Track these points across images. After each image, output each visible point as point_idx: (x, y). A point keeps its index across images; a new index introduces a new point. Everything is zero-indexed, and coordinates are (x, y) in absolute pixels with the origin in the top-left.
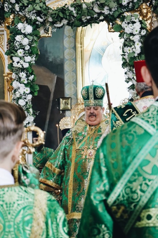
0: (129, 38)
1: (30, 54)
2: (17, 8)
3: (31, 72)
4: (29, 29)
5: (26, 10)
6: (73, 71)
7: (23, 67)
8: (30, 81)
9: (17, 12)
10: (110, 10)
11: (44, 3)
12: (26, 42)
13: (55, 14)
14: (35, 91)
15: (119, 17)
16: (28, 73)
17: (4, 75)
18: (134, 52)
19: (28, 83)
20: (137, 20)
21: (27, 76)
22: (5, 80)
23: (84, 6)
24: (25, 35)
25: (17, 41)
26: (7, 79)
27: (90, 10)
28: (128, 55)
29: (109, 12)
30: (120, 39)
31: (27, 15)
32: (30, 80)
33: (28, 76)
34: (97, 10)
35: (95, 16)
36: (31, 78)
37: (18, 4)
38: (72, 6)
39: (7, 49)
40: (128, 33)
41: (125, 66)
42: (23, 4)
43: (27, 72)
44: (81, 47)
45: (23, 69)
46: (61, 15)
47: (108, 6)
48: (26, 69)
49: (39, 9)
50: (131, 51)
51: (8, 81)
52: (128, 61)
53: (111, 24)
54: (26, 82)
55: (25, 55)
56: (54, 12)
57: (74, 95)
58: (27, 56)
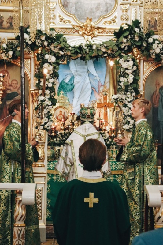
0: (125, 72)
1: (54, 77)
2: (46, 43)
3: (53, 90)
4: (53, 59)
5: (53, 45)
7: (47, 86)
10: (113, 51)
11: (66, 42)
12: (51, 68)
17: (30, 89)
18: (128, 82)
19: (50, 98)
20: (130, 59)
21: (50, 93)
23: (94, 47)
24: (51, 64)
27: (98, 50)
28: (124, 84)
29: (111, 52)
31: (52, 49)
34: (103, 50)
35: (101, 54)
36: (53, 94)
37: (47, 41)
38: (86, 46)
40: (124, 67)
42: (52, 41)
43: (51, 90)
45: (47, 88)
48: (50, 88)
50: (126, 81)
58: (51, 79)
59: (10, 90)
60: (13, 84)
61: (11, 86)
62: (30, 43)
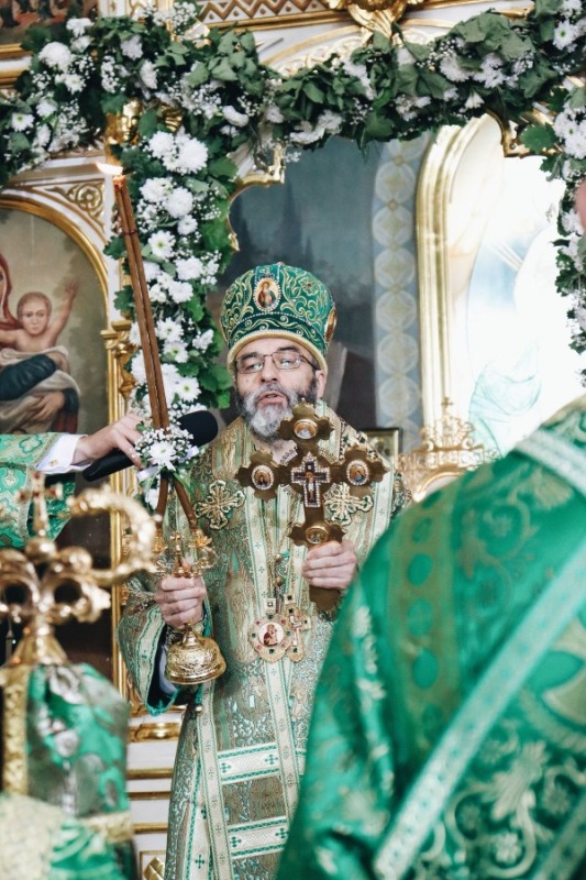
1: (200, 248)
2: (149, 75)
3: (200, 318)
4: (194, 154)
5: (184, 82)
6: (407, 331)
7: (170, 298)
8: (196, 354)
9: (152, 91)
10: (507, 68)
11: (252, 54)
12: (180, 202)
13: (292, 92)
14: (219, 392)
15: (541, 95)
16: (191, 322)
17: (103, 332)
19: (191, 361)
21: (186, 332)
22: (109, 352)
23: (404, 59)
24: (179, 179)
25: (147, 202)
26: (117, 349)
27: (425, 75)
28: (580, 244)
29: (501, 78)
30: (549, 179)
31: (185, 104)
32: (200, 350)
33: (188, 335)
34: (454, 70)
35: (449, 94)
36: (204, 340)
37: (153, 60)
38: (357, 58)
39: (113, 234)
40: (580, 155)
41: (567, 287)
42: (171, 60)
43: (187, 320)
44: (437, 242)
45: (170, 309)
46: (315, 95)
47: (498, 53)
48: (184, 307)
49: (230, 76)
51: (118, 356)
52: (578, 265)
53: (513, 125)
54: (182, 357)
55: (180, 255)
56: (288, 86)
57: (411, 418)
58: (186, 258)
59: (14, 346)
60: (29, 315)
61: (16, 325)
62: (75, 84)
